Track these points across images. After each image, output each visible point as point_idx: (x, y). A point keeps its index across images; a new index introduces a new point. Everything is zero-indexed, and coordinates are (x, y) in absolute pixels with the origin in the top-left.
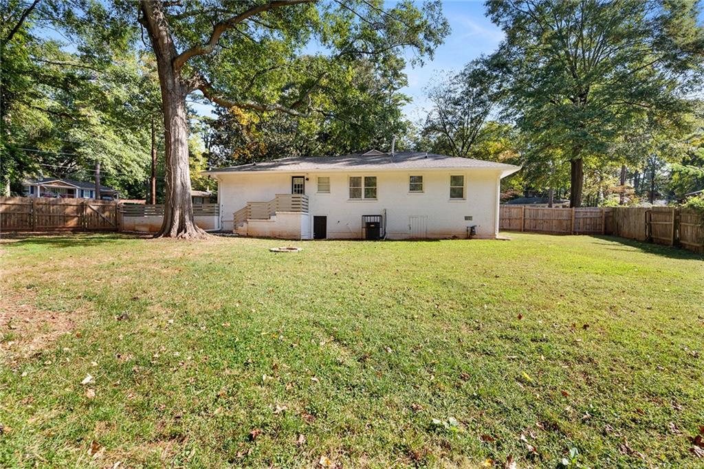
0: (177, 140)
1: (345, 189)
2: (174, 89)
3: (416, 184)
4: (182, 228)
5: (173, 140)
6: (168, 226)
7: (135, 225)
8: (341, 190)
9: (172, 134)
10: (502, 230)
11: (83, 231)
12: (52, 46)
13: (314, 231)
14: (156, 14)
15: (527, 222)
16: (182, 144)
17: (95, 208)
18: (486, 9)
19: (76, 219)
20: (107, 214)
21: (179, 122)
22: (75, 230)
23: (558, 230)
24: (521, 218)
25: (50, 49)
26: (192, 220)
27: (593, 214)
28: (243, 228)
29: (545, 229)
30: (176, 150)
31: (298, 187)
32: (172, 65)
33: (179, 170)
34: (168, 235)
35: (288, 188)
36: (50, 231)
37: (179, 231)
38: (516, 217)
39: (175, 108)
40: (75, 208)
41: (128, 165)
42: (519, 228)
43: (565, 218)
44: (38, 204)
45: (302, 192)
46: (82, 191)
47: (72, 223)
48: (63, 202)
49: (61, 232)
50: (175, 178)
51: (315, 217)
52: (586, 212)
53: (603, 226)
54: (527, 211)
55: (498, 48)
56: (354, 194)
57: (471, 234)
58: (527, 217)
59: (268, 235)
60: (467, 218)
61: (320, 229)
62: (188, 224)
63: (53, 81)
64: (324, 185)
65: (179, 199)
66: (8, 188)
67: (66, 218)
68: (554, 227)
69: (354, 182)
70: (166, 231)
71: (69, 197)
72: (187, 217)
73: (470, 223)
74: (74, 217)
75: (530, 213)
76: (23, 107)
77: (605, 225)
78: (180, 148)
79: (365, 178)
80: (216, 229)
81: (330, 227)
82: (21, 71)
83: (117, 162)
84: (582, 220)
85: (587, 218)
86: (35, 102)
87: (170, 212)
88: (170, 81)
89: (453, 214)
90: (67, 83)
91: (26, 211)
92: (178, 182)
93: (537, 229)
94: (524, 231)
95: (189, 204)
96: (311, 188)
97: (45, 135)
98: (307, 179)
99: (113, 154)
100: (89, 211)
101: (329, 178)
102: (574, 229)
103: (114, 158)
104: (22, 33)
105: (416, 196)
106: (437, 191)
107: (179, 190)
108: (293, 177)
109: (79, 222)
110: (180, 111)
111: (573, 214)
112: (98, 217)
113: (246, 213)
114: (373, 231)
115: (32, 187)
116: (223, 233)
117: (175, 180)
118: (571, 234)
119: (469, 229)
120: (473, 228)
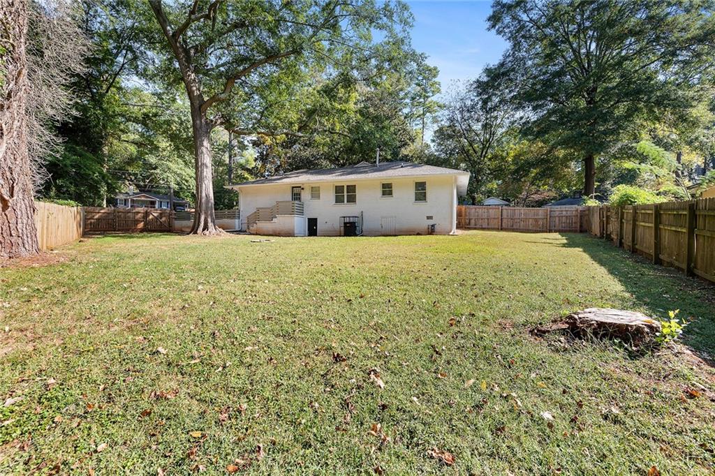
0: (203, 164)
1: (331, 196)
2: (201, 128)
3: (387, 189)
4: (206, 228)
5: (200, 164)
6: (196, 226)
7: (182, 227)
8: (328, 196)
9: (199, 160)
10: (459, 227)
11: (147, 231)
12: (137, 92)
13: (309, 230)
14: (189, 75)
15: (504, 221)
16: (207, 167)
17: (155, 215)
18: (488, 24)
19: (143, 223)
20: (164, 219)
21: (204, 150)
22: (142, 231)
23: (534, 228)
24: (498, 218)
25: (134, 94)
26: (213, 222)
27: (569, 213)
28: (254, 228)
29: (522, 227)
30: (202, 170)
31: (296, 194)
32: (200, 109)
33: (204, 185)
34: (196, 233)
35: (289, 197)
36: (126, 230)
37: (204, 230)
38: (493, 217)
39: (202, 141)
40: (142, 215)
41: (187, 181)
42: (497, 227)
43: (540, 217)
44: (119, 212)
45: (299, 199)
46: (161, 202)
47: (141, 225)
48: (134, 211)
49: (133, 232)
50: (201, 191)
51: (308, 219)
52: (562, 211)
53: (579, 224)
54: (504, 211)
55: (502, 58)
56: (339, 200)
57: (431, 231)
58: (505, 216)
59: (271, 233)
60: (429, 218)
61: (312, 229)
62: (210, 224)
63: (136, 120)
64: (315, 193)
65: (204, 206)
66: (105, 202)
67: (138, 222)
68: (530, 226)
69: (339, 189)
70: (195, 230)
71: (151, 207)
72: (209, 220)
73: (431, 222)
74: (142, 221)
75: (508, 213)
76: (115, 142)
77: (581, 223)
78: (205, 170)
79: (347, 186)
80: (237, 229)
81: (320, 226)
82: (115, 115)
83: (178, 179)
84: (557, 219)
85: (562, 217)
86: (124, 137)
87: (198, 216)
88: (198, 122)
89: (417, 214)
90: (145, 120)
91: (111, 217)
92: (204, 195)
93: (515, 227)
94: (501, 229)
95: (212, 210)
96: (306, 196)
97: (131, 161)
98: (303, 189)
99: (175, 173)
100: (151, 217)
101: (319, 187)
102: (550, 226)
103: (176, 176)
104: (114, 87)
105: (387, 199)
106: (404, 195)
107: (203, 200)
108: (293, 187)
109: (145, 225)
110: (206, 143)
111: (549, 213)
112: (157, 222)
113: (256, 217)
114: (350, 229)
115: (125, 200)
116: (240, 232)
117: (201, 193)
118: (547, 232)
119: (430, 227)
120: (433, 226)
